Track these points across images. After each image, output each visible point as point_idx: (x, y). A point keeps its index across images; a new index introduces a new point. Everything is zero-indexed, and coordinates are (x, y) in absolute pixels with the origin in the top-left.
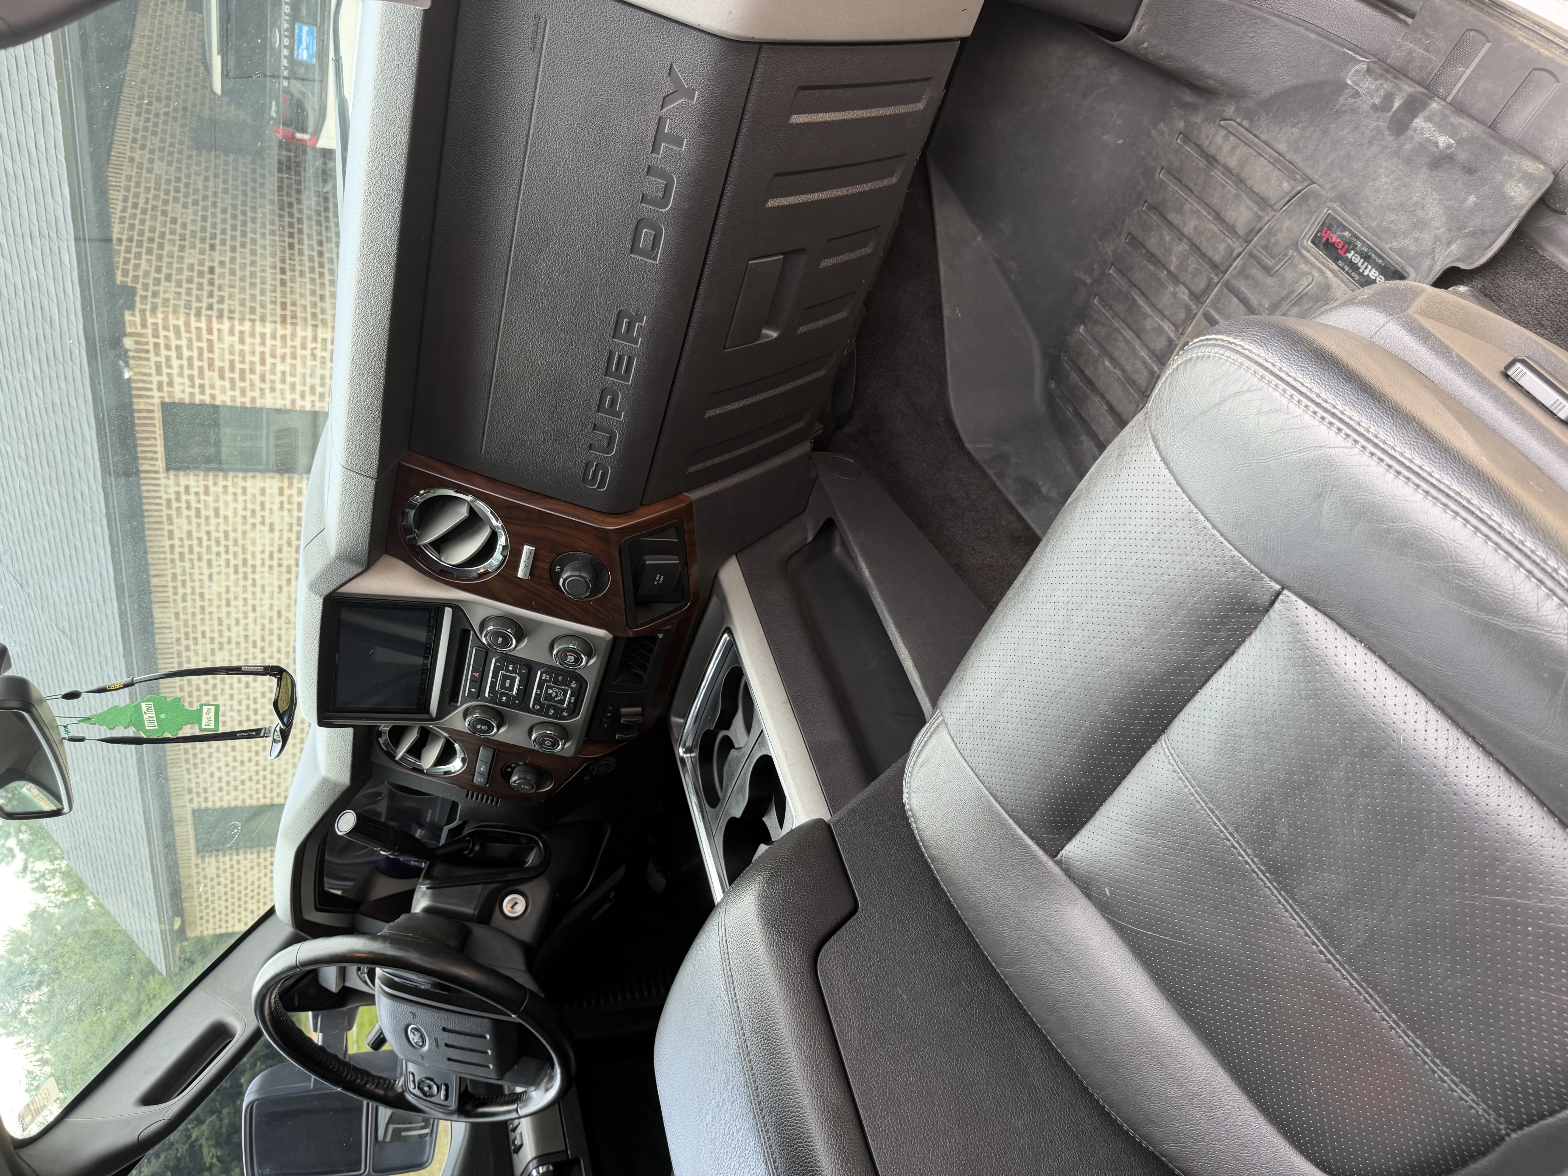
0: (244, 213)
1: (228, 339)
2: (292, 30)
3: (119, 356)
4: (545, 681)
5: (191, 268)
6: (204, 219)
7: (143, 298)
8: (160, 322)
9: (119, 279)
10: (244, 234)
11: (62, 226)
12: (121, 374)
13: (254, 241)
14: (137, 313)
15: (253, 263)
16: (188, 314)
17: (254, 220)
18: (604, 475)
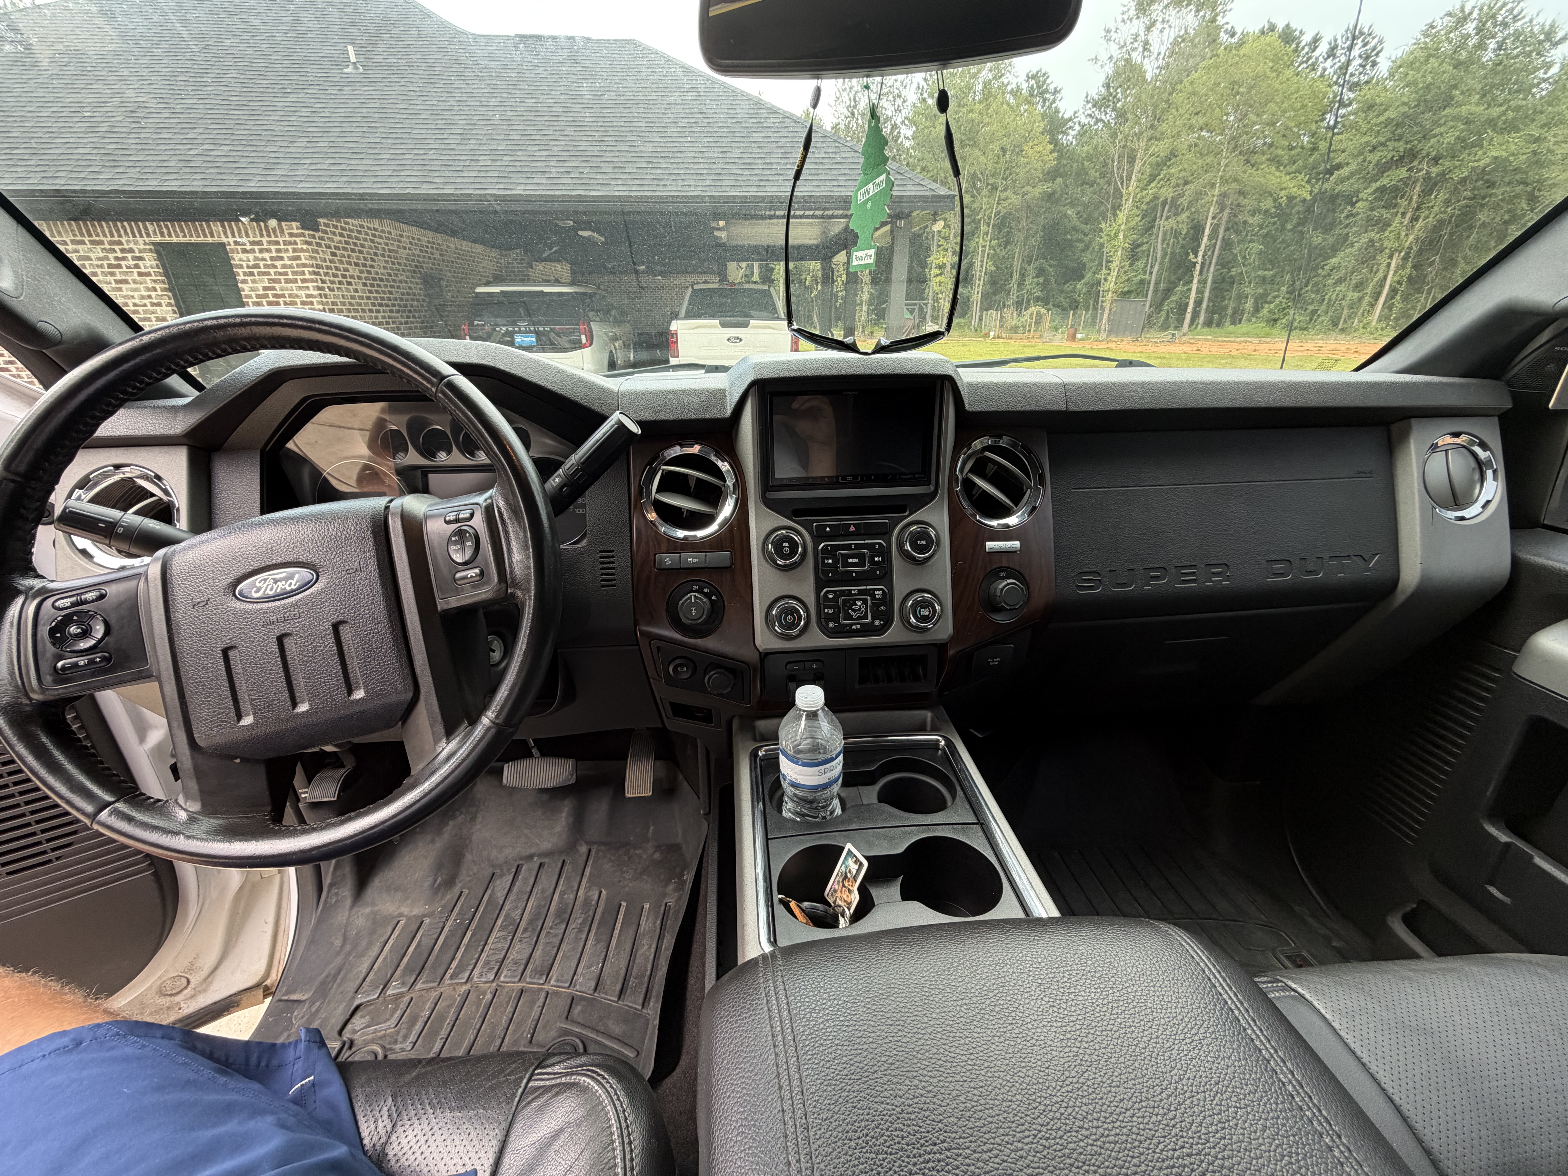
0: (394, 305)
1: (303, 293)
2: (531, 332)
3: (257, 214)
4: (873, 596)
5: (346, 270)
6: (381, 280)
7: (314, 237)
8: (299, 246)
9: (322, 221)
10: (381, 305)
11: (354, 185)
12: (244, 214)
13: (378, 311)
14: (300, 231)
15: (363, 311)
16: (312, 266)
17: (391, 311)
18: (1091, 588)
